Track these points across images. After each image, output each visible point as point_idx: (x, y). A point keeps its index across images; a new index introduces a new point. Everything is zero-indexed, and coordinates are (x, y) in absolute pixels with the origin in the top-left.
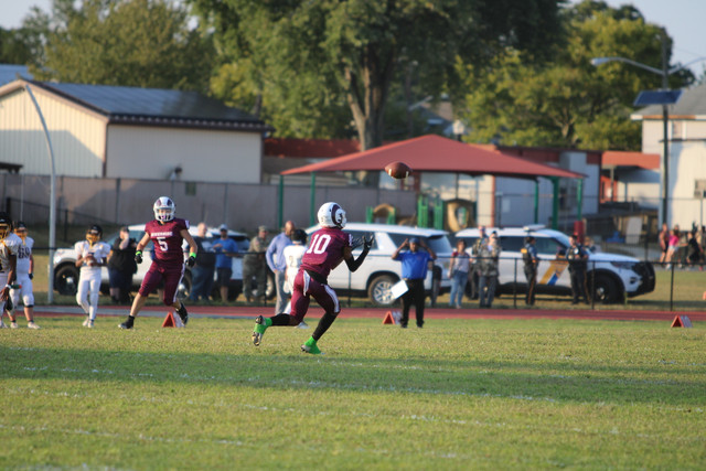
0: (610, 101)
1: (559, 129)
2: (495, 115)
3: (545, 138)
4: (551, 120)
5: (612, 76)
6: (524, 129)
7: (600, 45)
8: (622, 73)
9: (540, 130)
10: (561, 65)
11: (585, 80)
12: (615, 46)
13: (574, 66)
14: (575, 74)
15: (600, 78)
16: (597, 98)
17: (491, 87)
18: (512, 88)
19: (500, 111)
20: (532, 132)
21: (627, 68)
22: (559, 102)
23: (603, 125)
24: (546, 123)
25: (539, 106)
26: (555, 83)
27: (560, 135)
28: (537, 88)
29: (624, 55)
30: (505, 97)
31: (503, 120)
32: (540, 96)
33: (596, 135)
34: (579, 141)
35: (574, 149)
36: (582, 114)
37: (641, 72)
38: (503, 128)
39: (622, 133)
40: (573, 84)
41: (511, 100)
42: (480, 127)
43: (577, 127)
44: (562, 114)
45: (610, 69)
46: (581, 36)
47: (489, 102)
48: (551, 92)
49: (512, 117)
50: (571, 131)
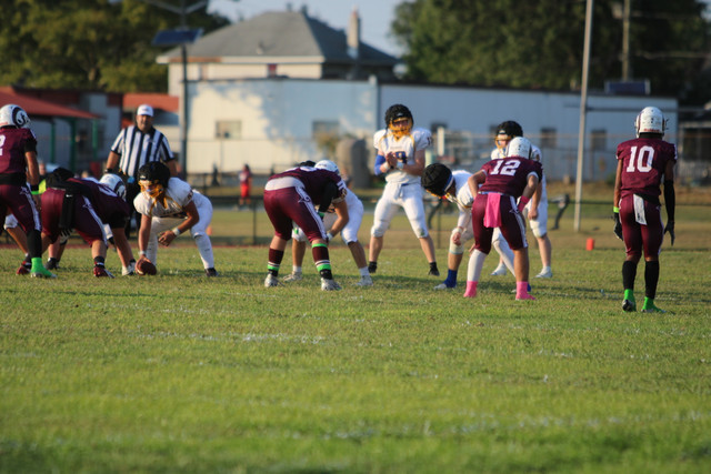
0: (136, 45)
1: (86, 74)
2: (19, 59)
3: (71, 83)
4: (78, 65)
5: (137, 20)
6: (50, 74)
8: (147, 16)
9: (65, 76)
10: (86, 8)
11: (111, 23)
13: (99, 8)
14: (100, 16)
15: (126, 21)
16: (123, 42)
17: (15, 30)
18: (36, 31)
19: (24, 55)
20: (58, 76)
21: (153, 10)
22: (84, 45)
23: (130, 69)
24: (70, 67)
25: (64, 49)
27: (87, 79)
28: (62, 31)
30: (30, 41)
31: (28, 64)
32: (64, 39)
33: (123, 79)
34: (106, 85)
35: (100, 92)
36: (108, 58)
37: (168, 15)
38: (27, 73)
39: (150, 77)
40: (99, 27)
41: (35, 44)
42: (4, 72)
43: (104, 71)
44: (88, 58)
45: (135, 12)
47: (13, 46)
48: (76, 35)
49: (37, 62)
50: (98, 75)
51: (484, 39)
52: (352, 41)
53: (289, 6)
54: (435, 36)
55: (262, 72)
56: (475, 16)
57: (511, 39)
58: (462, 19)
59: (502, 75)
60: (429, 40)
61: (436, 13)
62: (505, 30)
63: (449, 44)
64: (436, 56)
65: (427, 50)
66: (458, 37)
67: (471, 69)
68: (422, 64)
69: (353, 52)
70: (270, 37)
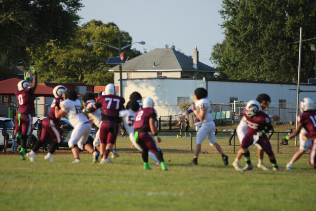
0: (100, 64)
1: (77, 77)
2: (48, 71)
3: (71, 81)
4: (73, 72)
5: (100, 52)
6: (62, 77)
7: (94, 38)
8: (104, 51)
9: (68, 77)
10: (77, 48)
11: (88, 54)
12: (100, 39)
13: (83, 48)
14: (83, 51)
15: (95, 53)
16: (93, 63)
17: (46, 58)
18: (55, 58)
19: (50, 69)
20: (65, 78)
21: (107, 49)
22: (76, 64)
23: (96, 75)
24: (70, 74)
25: (68, 66)
26: (74, 56)
27: (78, 79)
28: (66, 58)
29: (104, 43)
30: (52, 61)
31: (52, 73)
32: (68, 62)
33: (94, 79)
34: (86, 82)
35: (84, 85)
36: (87, 70)
37: (113, 50)
38: (51, 77)
39: (105, 78)
40: (83, 56)
41: (55, 64)
42: (41, 76)
43: (85, 76)
44: (78, 70)
45: (99, 49)
46: (85, 35)
47: (44, 65)
48: (73, 60)
49: (56, 72)
50: (82, 78)
51: (253, 60)
52: (195, 62)
53: (167, 46)
54: (232, 59)
55: (155, 75)
56: (249, 50)
57: (265, 60)
58: (243, 52)
59: (261, 76)
60: (229, 61)
61: (232, 49)
62: (262, 56)
63: (238, 62)
64: (232, 68)
65: (228, 65)
66: (241, 60)
67: (248, 73)
68: (225, 72)
69: (195, 67)
70: (158, 60)
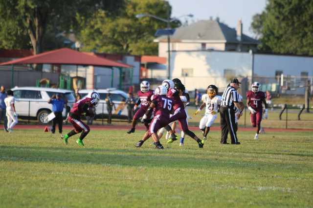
0: (145, 34)
1: (122, 46)
2: (94, 39)
3: (116, 50)
4: (119, 42)
5: (145, 23)
6: (107, 46)
7: (140, 9)
8: (150, 21)
9: (113, 47)
10: (123, 17)
11: (134, 24)
12: (147, 9)
13: (128, 18)
14: (129, 21)
15: (140, 24)
16: (139, 32)
17: (92, 27)
18: (101, 27)
19: (96, 38)
20: (110, 47)
21: (152, 19)
22: (122, 34)
23: (142, 44)
24: (116, 43)
25: (114, 35)
26: (120, 26)
27: (123, 48)
28: (112, 27)
29: (151, 13)
30: (98, 32)
31: (97, 42)
32: (114, 31)
33: (138, 49)
34: (131, 51)
35: (129, 54)
36: (132, 39)
37: (158, 21)
38: (97, 45)
39: (150, 48)
40: (128, 26)
41: (101, 33)
42: (87, 45)
43: (130, 45)
44: (123, 39)
45: (144, 20)
46: (132, 5)
47: (91, 34)
48: (119, 29)
49: (101, 41)
50: (128, 47)
51: (297, 33)
52: (239, 33)
53: (211, 18)
54: (275, 32)
55: (200, 46)
56: (293, 23)
57: (309, 33)
58: (287, 24)
59: (305, 49)
60: (273, 34)
61: (276, 22)
62: (306, 29)
63: (282, 36)
64: (276, 40)
65: (271, 38)
66: (285, 32)
67: (291, 46)
68: (269, 44)
69: (239, 38)
70: (202, 31)
